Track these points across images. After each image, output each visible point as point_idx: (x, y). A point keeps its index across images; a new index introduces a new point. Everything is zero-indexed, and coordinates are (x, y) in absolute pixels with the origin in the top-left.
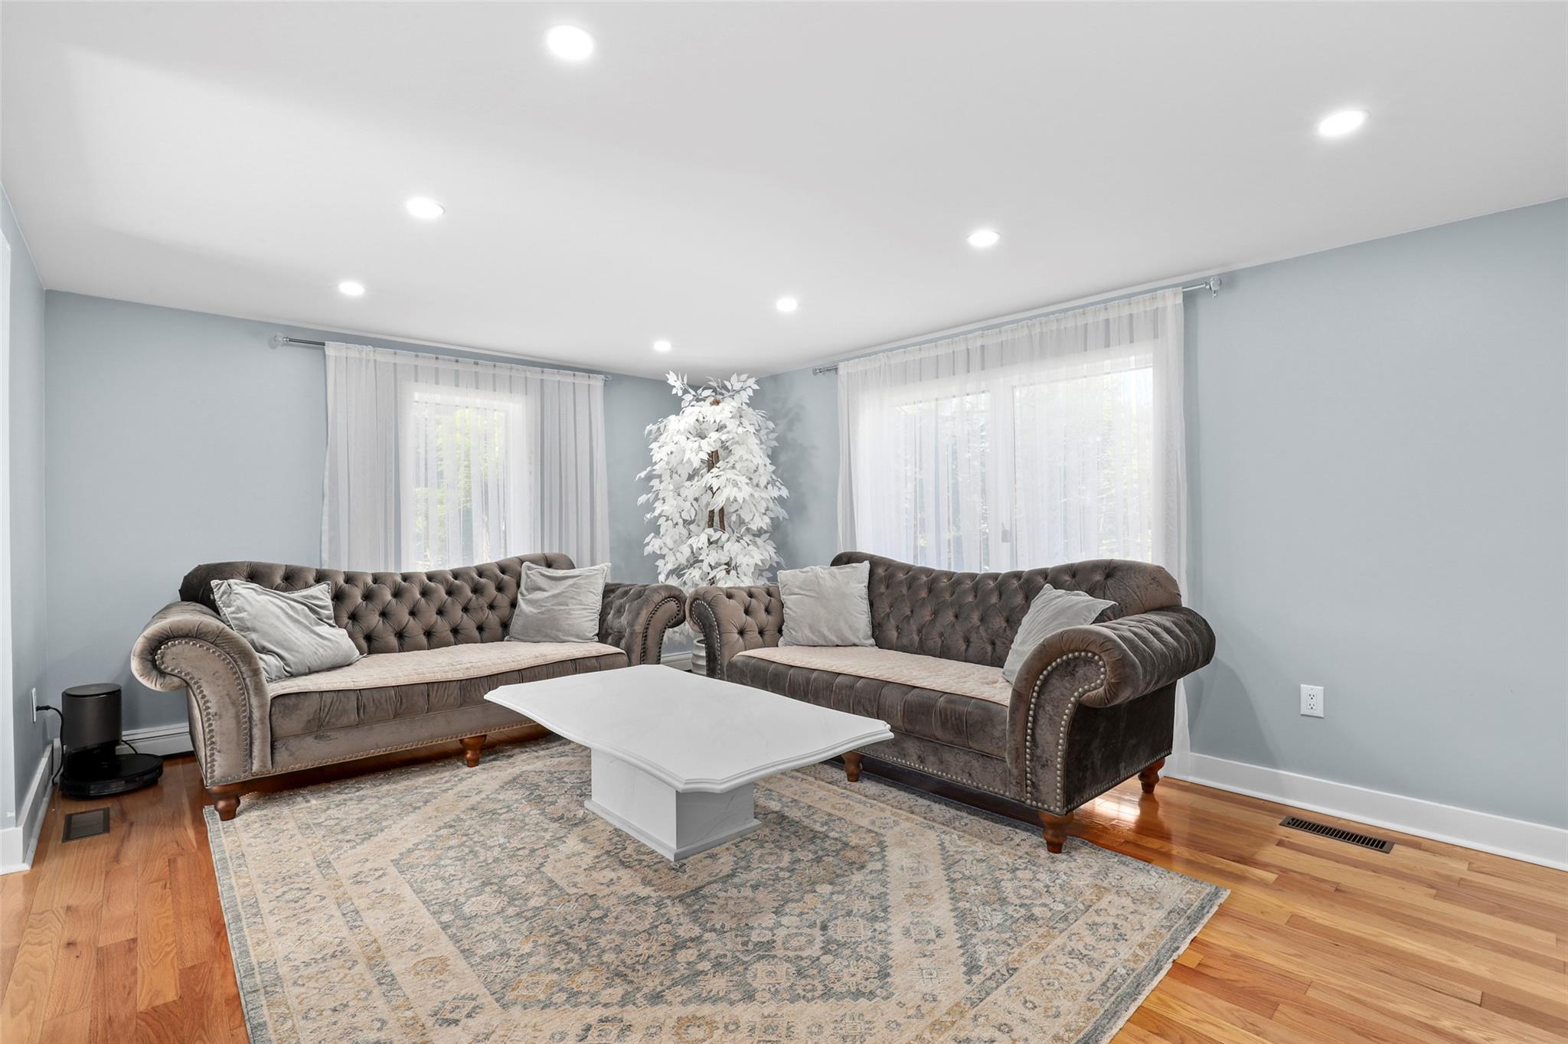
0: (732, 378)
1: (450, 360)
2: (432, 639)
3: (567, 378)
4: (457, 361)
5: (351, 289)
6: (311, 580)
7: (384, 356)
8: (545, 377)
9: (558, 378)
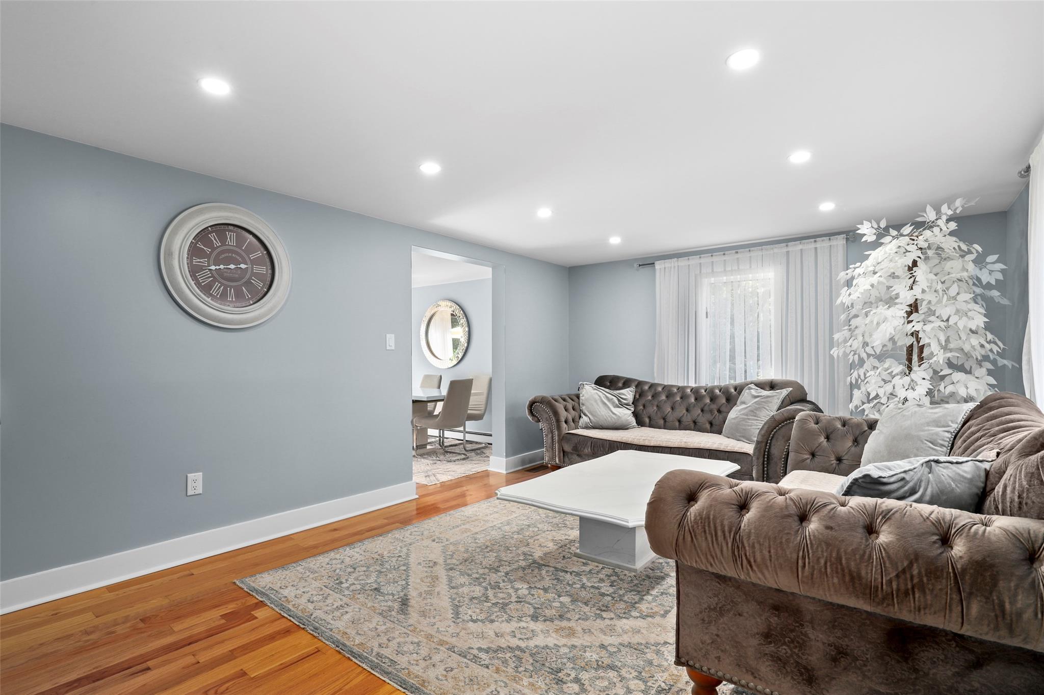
0: (927, 210)
1: (720, 255)
2: (681, 425)
3: (809, 246)
4: (724, 254)
5: (615, 240)
6: (620, 385)
7: (683, 262)
8: (790, 249)
9: (800, 247)
